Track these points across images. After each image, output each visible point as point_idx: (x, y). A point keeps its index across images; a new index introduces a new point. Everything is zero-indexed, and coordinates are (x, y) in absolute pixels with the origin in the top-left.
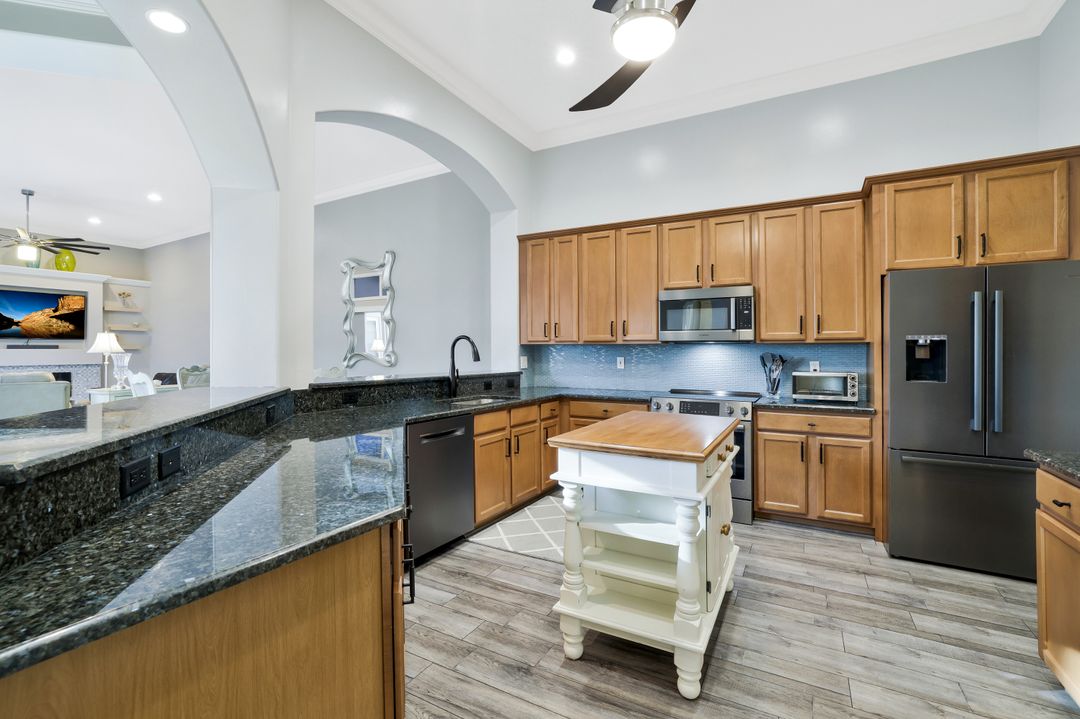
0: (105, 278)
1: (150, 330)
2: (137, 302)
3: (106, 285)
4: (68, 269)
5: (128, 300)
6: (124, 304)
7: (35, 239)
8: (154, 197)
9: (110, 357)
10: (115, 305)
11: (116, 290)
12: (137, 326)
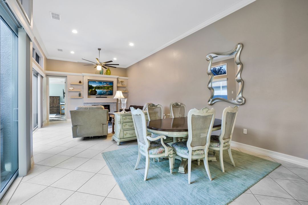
0: (117, 77)
1: (128, 92)
2: (125, 84)
3: (118, 79)
4: (109, 75)
5: (123, 83)
6: (122, 84)
7: (101, 64)
8: (131, 44)
9: (120, 100)
10: (120, 85)
11: (120, 80)
12: (125, 91)
